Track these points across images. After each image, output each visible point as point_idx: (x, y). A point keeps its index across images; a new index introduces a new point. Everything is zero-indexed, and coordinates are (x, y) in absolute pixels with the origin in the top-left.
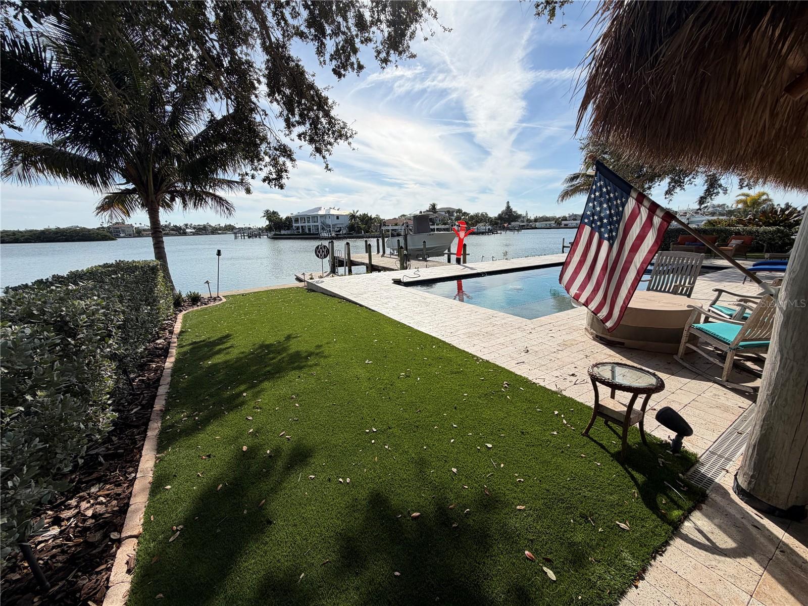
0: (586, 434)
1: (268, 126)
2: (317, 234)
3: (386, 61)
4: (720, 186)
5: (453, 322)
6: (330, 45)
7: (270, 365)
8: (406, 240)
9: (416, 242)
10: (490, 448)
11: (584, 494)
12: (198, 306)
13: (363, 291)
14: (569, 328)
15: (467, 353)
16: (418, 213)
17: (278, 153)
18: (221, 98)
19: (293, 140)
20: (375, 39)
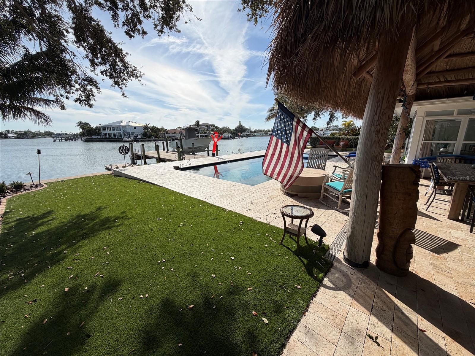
0: (281, 244)
1: (77, 63)
2: (120, 139)
3: (161, 31)
4: (335, 117)
5: (211, 190)
6: (122, 16)
7: (86, 228)
8: (181, 142)
9: (188, 143)
10: (233, 259)
11: (281, 275)
12: (21, 192)
13: (154, 174)
14: (272, 189)
15: (220, 207)
16: (188, 126)
17: (86, 82)
18: (34, 39)
19: (97, 75)
20: (153, 17)
